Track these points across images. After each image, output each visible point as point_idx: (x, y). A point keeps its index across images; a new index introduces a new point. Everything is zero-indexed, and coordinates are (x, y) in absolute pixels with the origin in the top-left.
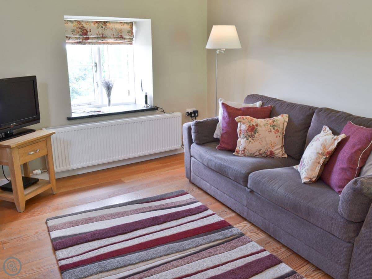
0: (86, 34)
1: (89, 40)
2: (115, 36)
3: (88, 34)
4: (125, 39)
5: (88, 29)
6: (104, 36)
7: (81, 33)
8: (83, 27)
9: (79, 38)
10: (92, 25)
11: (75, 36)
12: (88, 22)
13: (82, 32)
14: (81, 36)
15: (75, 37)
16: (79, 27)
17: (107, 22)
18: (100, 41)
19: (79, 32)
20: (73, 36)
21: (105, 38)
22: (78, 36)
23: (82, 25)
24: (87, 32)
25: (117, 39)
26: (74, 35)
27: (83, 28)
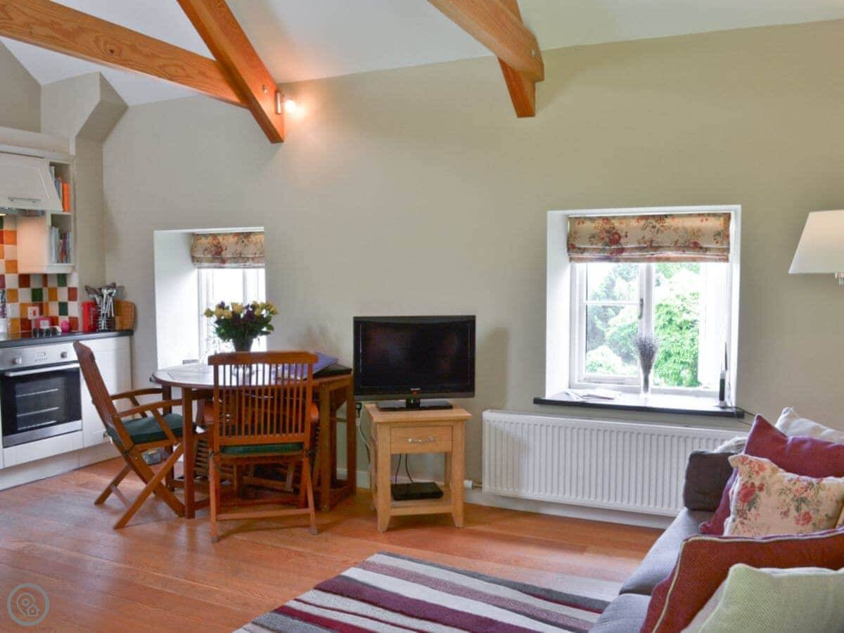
0: (617, 242)
1: (624, 254)
2: (679, 245)
3: (622, 241)
4: (707, 249)
5: (622, 231)
6: (654, 245)
7: (607, 240)
8: (614, 228)
9: (603, 250)
10: (634, 223)
11: (594, 246)
12: (625, 217)
13: (610, 239)
14: (607, 245)
15: (596, 249)
16: (604, 229)
17: (666, 216)
18: (648, 255)
19: (603, 239)
20: (591, 247)
21: (657, 248)
22: (600, 246)
23: (613, 224)
24: (620, 237)
25: (684, 251)
26: (592, 244)
27: (614, 231)
